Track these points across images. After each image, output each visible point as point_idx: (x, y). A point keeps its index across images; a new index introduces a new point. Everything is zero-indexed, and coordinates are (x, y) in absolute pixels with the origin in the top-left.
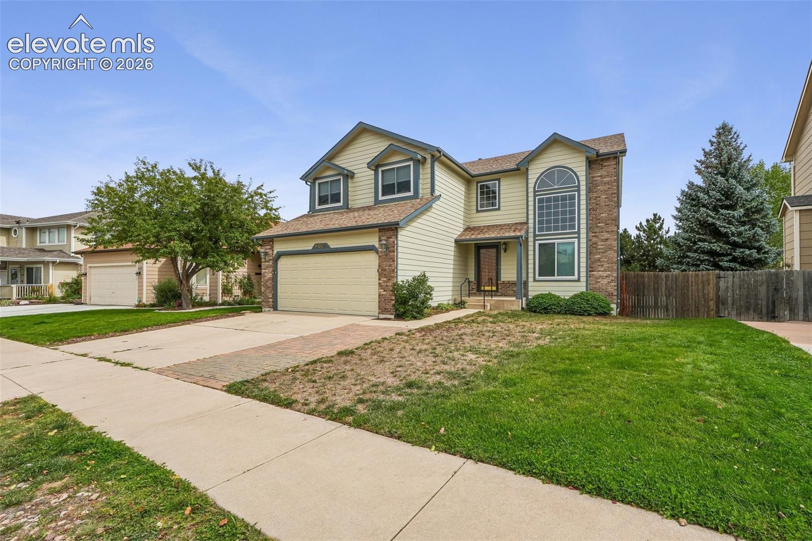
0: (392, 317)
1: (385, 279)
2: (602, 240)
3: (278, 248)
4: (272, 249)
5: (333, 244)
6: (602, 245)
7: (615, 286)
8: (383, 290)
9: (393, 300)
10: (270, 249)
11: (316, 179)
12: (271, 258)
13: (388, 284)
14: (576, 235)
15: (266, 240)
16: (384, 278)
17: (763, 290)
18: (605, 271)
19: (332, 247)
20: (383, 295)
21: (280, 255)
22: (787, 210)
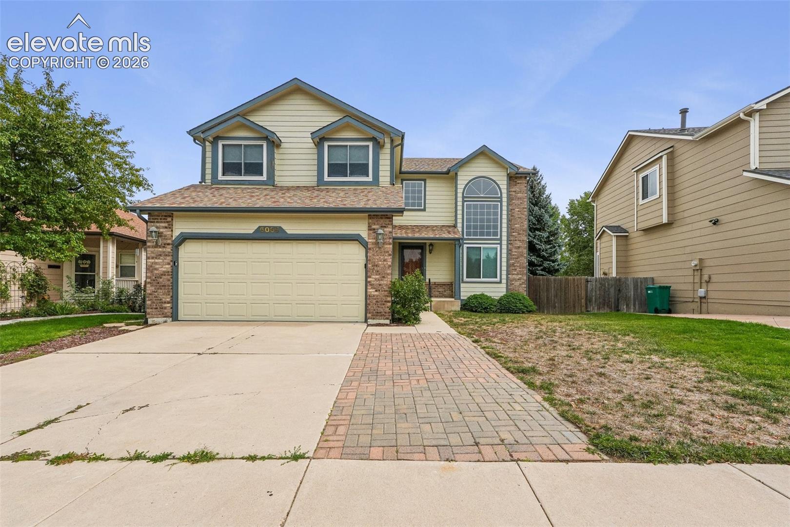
0: (388, 322)
1: (377, 277)
2: (516, 247)
3: (180, 227)
4: (170, 227)
5: (291, 228)
6: (515, 252)
7: (525, 288)
8: (374, 290)
9: (389, 302)
10: (166, 228)
11: (217, 139)
12: (169, 241)
13: (382, 282)
15: (156, 213)
16: (376, 275)
17: (612, 290)
18: (518, 274)
19: (289, 232)
20: (374, 296)
21: (185, 238)
22: (605, 235)
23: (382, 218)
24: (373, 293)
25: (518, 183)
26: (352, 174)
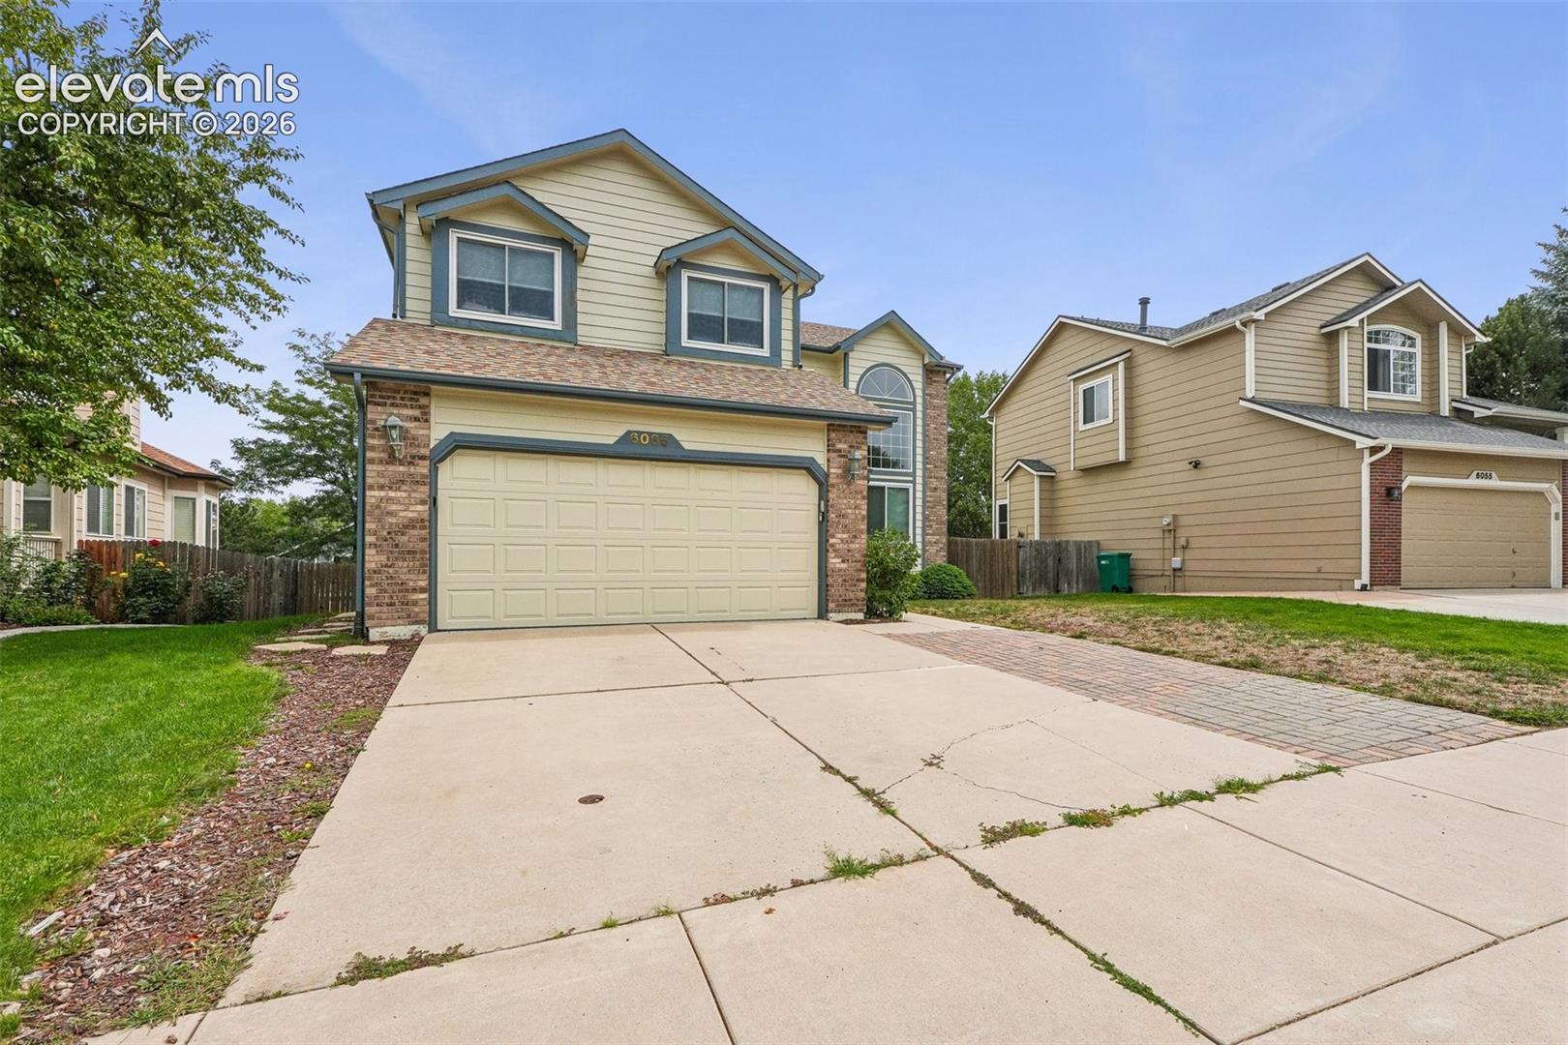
0: (860, 616)
1: (845, 536)
2: (930, 488)
3: (445, 421)
4: (424, 418)
6: (931, 497)
7: (944, 556)
8: (839, 560)
9: (862, 580)
10: (416, 419)
13: (852, 546)
14: (911, 479)
15: (390, 384)
16: (843, 532)
17: (1050, 561)
18: (933, 535)
19: (687, 446)
20: (840, 570)
21: (459, 444)
22: (1020, 473)
23: (851, 432)
24: (837, 565)
25: (935, 381)
26: (732, 340)
